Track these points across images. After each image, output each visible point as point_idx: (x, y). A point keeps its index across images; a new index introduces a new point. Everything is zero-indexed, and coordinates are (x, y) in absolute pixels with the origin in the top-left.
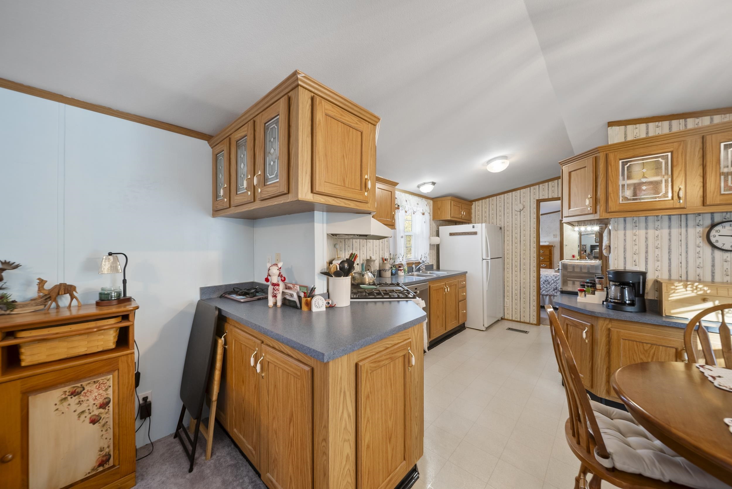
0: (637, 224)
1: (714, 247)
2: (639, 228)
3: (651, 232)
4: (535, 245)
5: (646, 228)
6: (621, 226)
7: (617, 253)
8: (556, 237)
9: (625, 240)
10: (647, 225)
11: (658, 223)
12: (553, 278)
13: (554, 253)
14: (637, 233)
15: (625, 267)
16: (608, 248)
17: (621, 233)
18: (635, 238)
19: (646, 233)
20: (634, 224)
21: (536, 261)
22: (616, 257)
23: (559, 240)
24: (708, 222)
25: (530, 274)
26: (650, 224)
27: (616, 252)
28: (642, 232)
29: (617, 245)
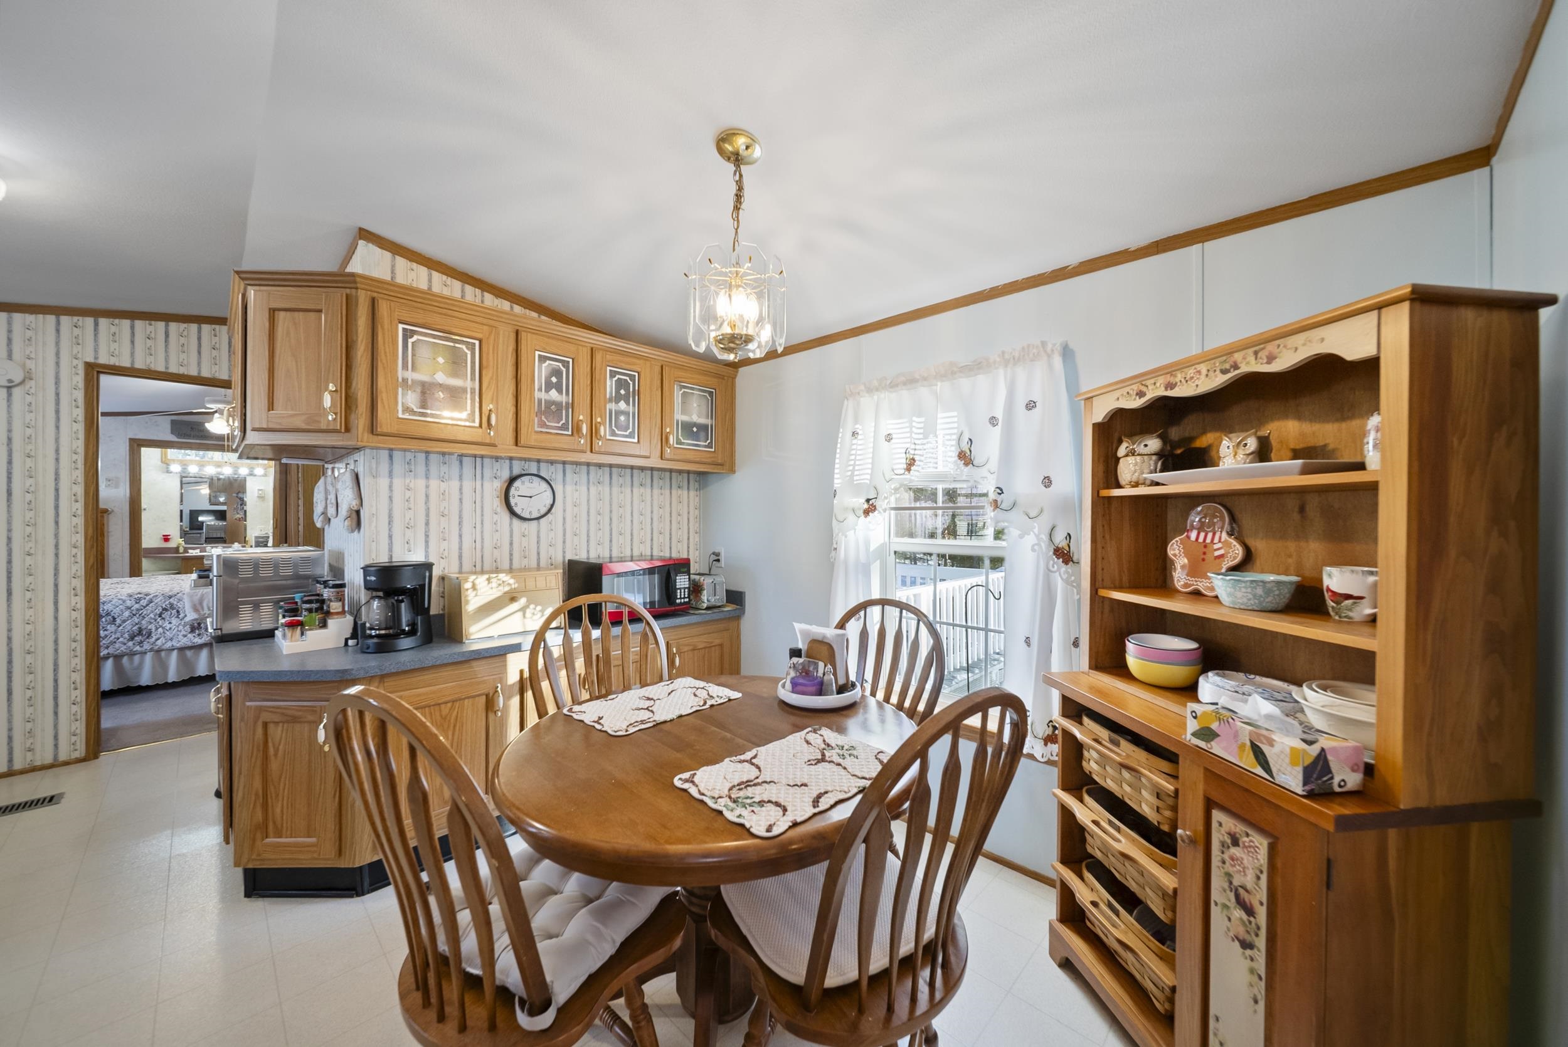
0: (413, 467)
1: (513, 513)
2: (415, 475)
3: (434, 483)
4: (79, 507)
5: (427, 478)
6: (384, 467)
7: (376, 527)
8: (117, 487)
9: (391, 498)
10: (428, 470)
11: (444, 468)
12: (129, 603)
13: (108, 532)
14: (412, 485)
15: (391, 557)
16: (354, 515)
17: (384, 482)
18: (408, 494)
19: (427, 487)
20: (407, 466)
21: (81, 558)
22: (374, 536)
23: (128, 495)
24: (506, 475)
25: (56, 603)
26: (433, 469)
27: (374, 524)
28: (421, 483)
29: (377, 509)
